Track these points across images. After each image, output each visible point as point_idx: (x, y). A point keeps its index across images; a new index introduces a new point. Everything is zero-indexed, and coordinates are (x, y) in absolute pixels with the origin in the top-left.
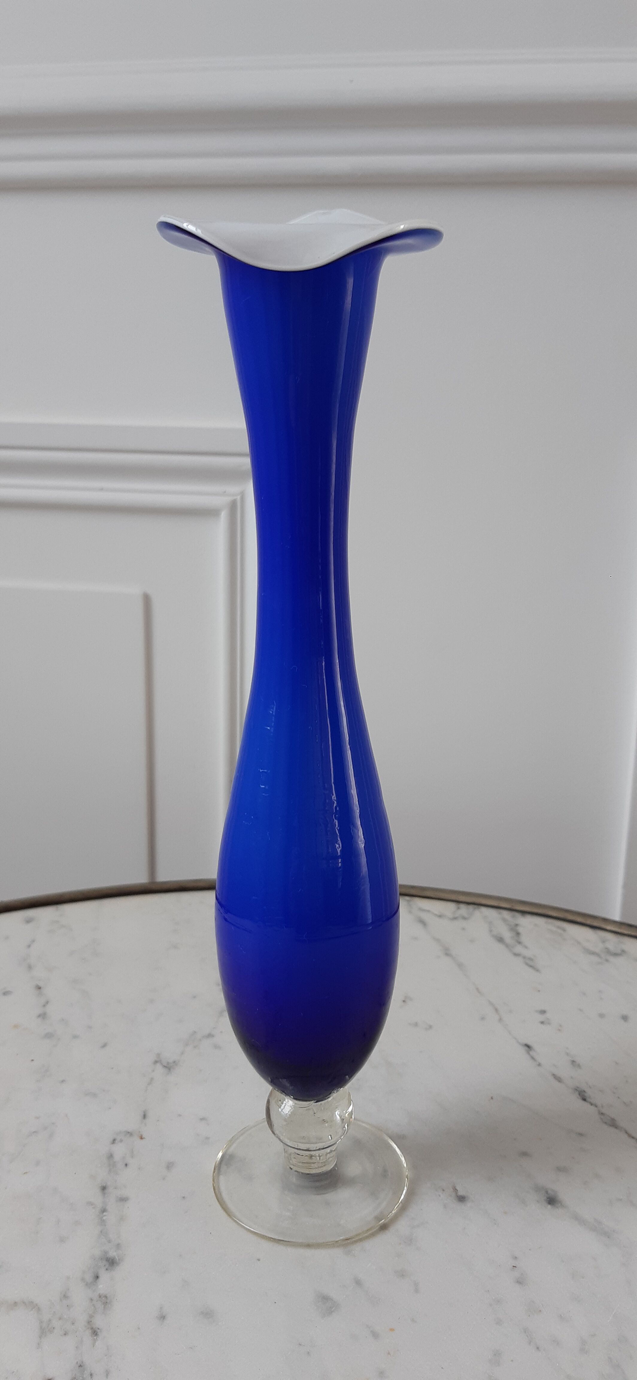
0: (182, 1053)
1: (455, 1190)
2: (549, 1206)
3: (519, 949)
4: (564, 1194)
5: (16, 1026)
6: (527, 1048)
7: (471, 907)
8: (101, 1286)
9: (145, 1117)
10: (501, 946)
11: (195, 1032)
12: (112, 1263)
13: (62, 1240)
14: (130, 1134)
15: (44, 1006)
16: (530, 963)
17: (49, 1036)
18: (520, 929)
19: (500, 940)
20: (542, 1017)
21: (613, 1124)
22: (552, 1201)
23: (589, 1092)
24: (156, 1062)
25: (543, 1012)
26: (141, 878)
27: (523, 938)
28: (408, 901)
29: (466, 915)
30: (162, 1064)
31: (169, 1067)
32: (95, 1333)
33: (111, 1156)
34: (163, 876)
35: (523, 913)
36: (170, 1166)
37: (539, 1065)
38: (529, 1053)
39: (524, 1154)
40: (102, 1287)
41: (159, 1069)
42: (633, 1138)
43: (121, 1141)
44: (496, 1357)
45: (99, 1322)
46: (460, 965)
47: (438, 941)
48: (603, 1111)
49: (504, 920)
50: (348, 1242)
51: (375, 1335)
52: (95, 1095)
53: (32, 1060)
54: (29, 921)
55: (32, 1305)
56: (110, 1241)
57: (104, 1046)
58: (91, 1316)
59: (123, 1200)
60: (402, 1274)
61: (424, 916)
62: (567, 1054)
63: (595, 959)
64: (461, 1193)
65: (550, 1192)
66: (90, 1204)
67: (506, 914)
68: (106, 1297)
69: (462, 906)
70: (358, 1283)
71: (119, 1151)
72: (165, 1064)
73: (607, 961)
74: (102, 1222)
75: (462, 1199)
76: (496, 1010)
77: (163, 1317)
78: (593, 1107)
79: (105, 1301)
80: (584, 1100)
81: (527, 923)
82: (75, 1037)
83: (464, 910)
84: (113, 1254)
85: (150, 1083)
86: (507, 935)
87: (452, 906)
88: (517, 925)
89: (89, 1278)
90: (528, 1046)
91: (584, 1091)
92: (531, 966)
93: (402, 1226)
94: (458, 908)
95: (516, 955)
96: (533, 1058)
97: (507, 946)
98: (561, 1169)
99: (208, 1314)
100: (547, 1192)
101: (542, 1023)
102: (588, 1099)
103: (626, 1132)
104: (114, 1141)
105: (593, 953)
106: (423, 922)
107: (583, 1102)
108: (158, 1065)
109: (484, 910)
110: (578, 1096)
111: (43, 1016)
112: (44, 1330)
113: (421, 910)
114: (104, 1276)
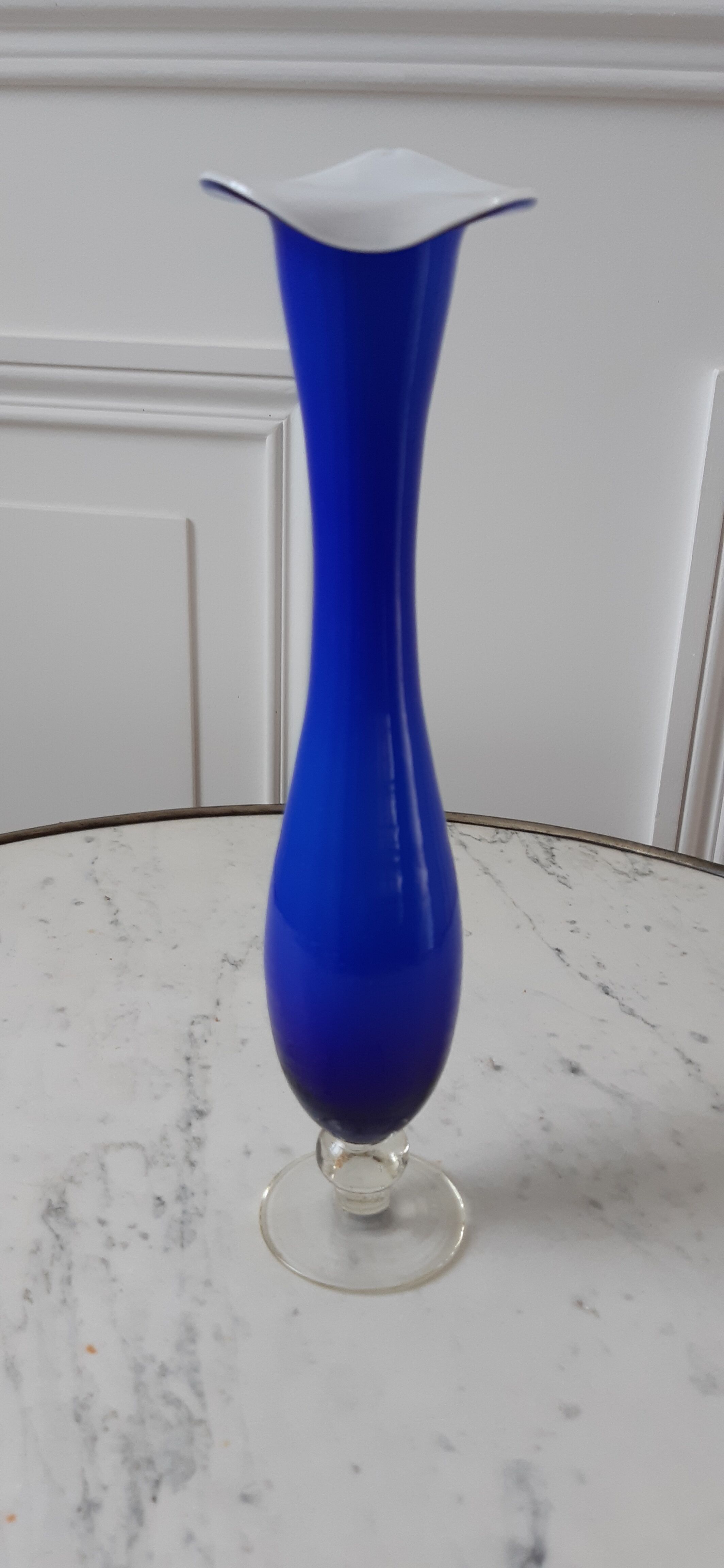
0: (247, 954)
1: (492, 1062)
2: (573, 1075)
3: (553, 869)
4: (586, 1065)
5: (91, 931)
6: (557, 951)
7: (510, 831)
8: (193, 1131)
9: (218, 1004)
10: (536, 866)
11: (257, 936)
12: (201, 1114)
13: (156, 1097)
14: (206, 1017)
15: (115, 914)
16: (563, 881)
17: (123, 939)
18: (555, 852)
19: (537, 861)
20: (572, 927)
21: (631, 1013)
22: (575, 1071)
23: (611, 987)
24: (224, 961)
25: (574, 922)
26: (187, 804)
27: (557, 860)
28: (453, 826)
29: (504, 839)
30: (229, 962)
31: (236, 965)
32: (192, 1164)
33: (191, 1035)
34: (208, 802)
35: (559, 837)
36: (244, 1042)
37: (568, 965)
38: (559, 956)
39: (553, 1035)
40: (195, 1131)
41: (228, 967)
42: (648, 1024)
43: (199, 1023)
45: (195, 1156)
46: (498, 882)
47: (477, 860)
48: (624, 1003)
49: (541, 844)
52: (171, 987)
53: (111, 959)
54: (89, 840)
55: (135, 1145)
56: (198, 1098)
57: (175, 947)
58: (188, 1153)
59: (206, 1067)
60: (447, 1122)
61: (464, 839)
62: (594, 957)
63: (623, 877)
64: (497, 1063)
65: (573, 1064)
66: (178, 1070)
67: (541, 838)
68: (199, 1139)
69: (500, 830)
71: (198, 1030)
72: (233, 962)
73: (635, 880)
74: (190, 1084)
75: (498, 1069)
76: (531, 920)
77: (248, 1153)
78: (614, 1000)
79: (199, 1142)
80: (607, 993)
81: (561, 846)
82: (147, 940)
83: (504, 834)
84: (201, 1107)
85: (220, 978)
86: (543, 857)
87: (492, 830)
88: (551, 848)
89: (183, 1125)
90: (559, 950)
91: (608, 987)
92: (564, 884)
94: (495, 832)
95: (550, 874)
96: (563, 960)
97: (542, 866)
98: (584, 1047)
99: (285, 1151)
100: (571, 1063)
101: (572, 931)
102: (610, 993)
103: (642, 1019)
104: (193, 1023)
105: (623, 873)
106: (463, 844)
107: (606, 995)
108: (226, 963)
109: (521, 833)
110: (602, 991)
111: (115, 922)
112: (149, 1163)
113: (461, 833)
114: (196, 1123)
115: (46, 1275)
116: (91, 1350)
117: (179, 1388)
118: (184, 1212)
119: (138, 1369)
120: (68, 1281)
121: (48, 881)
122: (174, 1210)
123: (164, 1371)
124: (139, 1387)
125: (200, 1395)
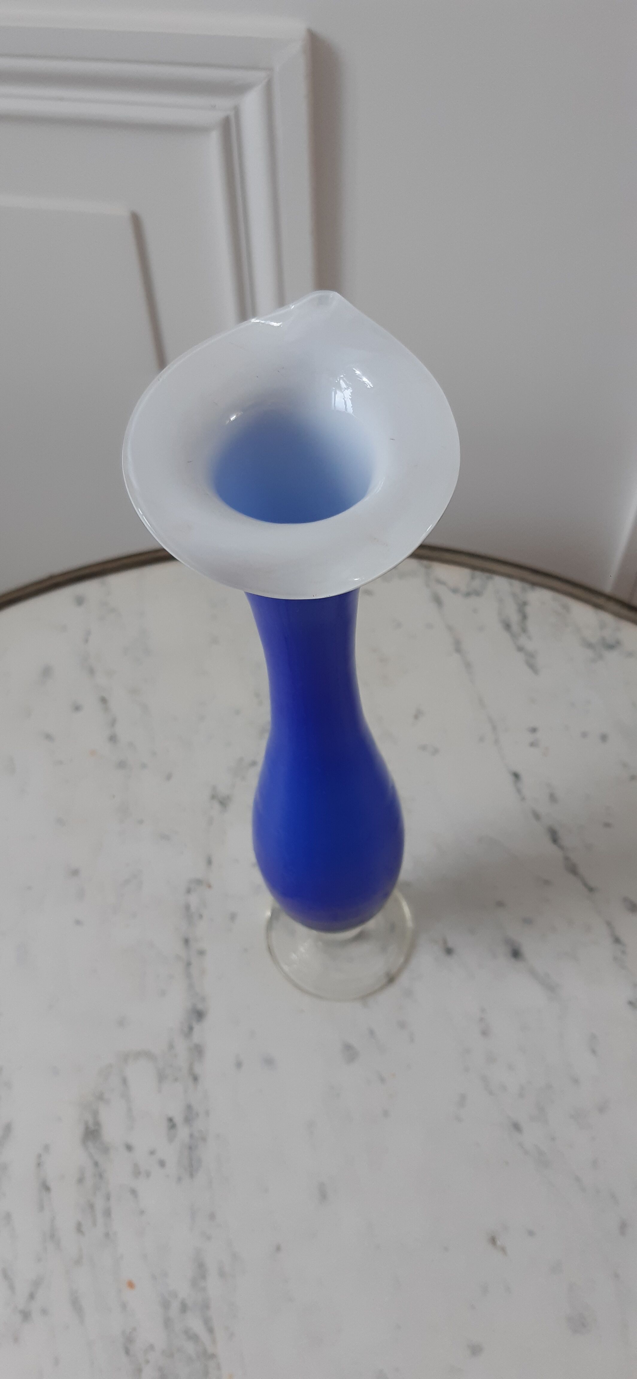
0: (234, 786)
1: (445, 942)
2: (513, 960)
3: (523, 640)
4: (525, 949)
5: (93, 753)
6: (515, 778)
8: (194, 1037)
9: (209, 862)
10: (507, 636)
11: (242, 759)
12: (199, 1015)
13: (163, 993)
14: (199, 882)
15: (112, 725)
16: (532, 664)
17: (122, 765)
18: (527, 609)
19: (507, 626)
20: (531, 737)
21: (573, 870)
22: (516, 954)
23: (560, 832)
24: (213, 797)
25: (534, 730)
27: (529, 624)
28: (427, 567)
29: (479, 588)
30: (218, 799)
31: (224, 803)
32: (195, 1079)
33: (187, 907)
35: (533, 584)
36: (233, 917)
37: (523, 799)
38: (516, 785)
39: (500, 904)
40: (196, 1037)
41: (216, 806)
42: (587, 886)
43: (194, 890)
44: (462, 1100)
45: (197, 1069)
46: (468, 666)
47: (450, 628)
48: (568, 854)
49: (514, 595)
50: (365, 997)
51: (382, 1080)
52: (168, 838)
53: (113, 796)
55: (149, 1055)
56: (196, 994)
57: (169, 777)
58: (191, 1064)
59: (202, 953)
60: (402, 1025)
61: (441, 591)
62: (548, 785)
63: (590, 653)
64: (450, 945)
65: (515, 944)
66: (178, 957)
67: (517, 585)
68: (199, 1047)
69: (477, 573)
70: (372, 1033)
71: (194, 900)
72: (220, 799)
73: (601, 656)
74: (188, 976)
75: (449, 951)
76: (495, 728)
77: (239, 1065)
78: (560, 850)
79: (198, 1051)
80: (555, 842)
81: (535, 598)
82: (144, 766)
84: (200, 1006)
85: (210, 824)
86: (514, 618)
88: (525, 603)
89: (186, 1029)
90: (516, 776)
91: (556, 831)
93: (404, 980)
94: (473, 578)
95: (520, 649)
96: (519, 791)
97: (513, 635)
98: (528, 921)
99: (269, 1062)
100: (513, 945)
101: (532, 745)
102: (558, 842)
103: (583, 880)
104: (189, 891)
105: (590, 646)
106: (438, 600)
107: (554, 845)
108: (215, 801)
109: (496, 578)
110: (550, 837)
111: (113, 739)
112: (161, 1077)
113: (437, 580)
114: (197, 1028)
115: (92, 1206)
116: (131, 1285)
117: (196, 1325)
118: (191, 1136)
119: (166, 1305)
120: (108, 1213)
121: (47, 672)
122: (183, 1132)
123: (184, 1308)
124: (167, 1323)
125: (211, 1330)
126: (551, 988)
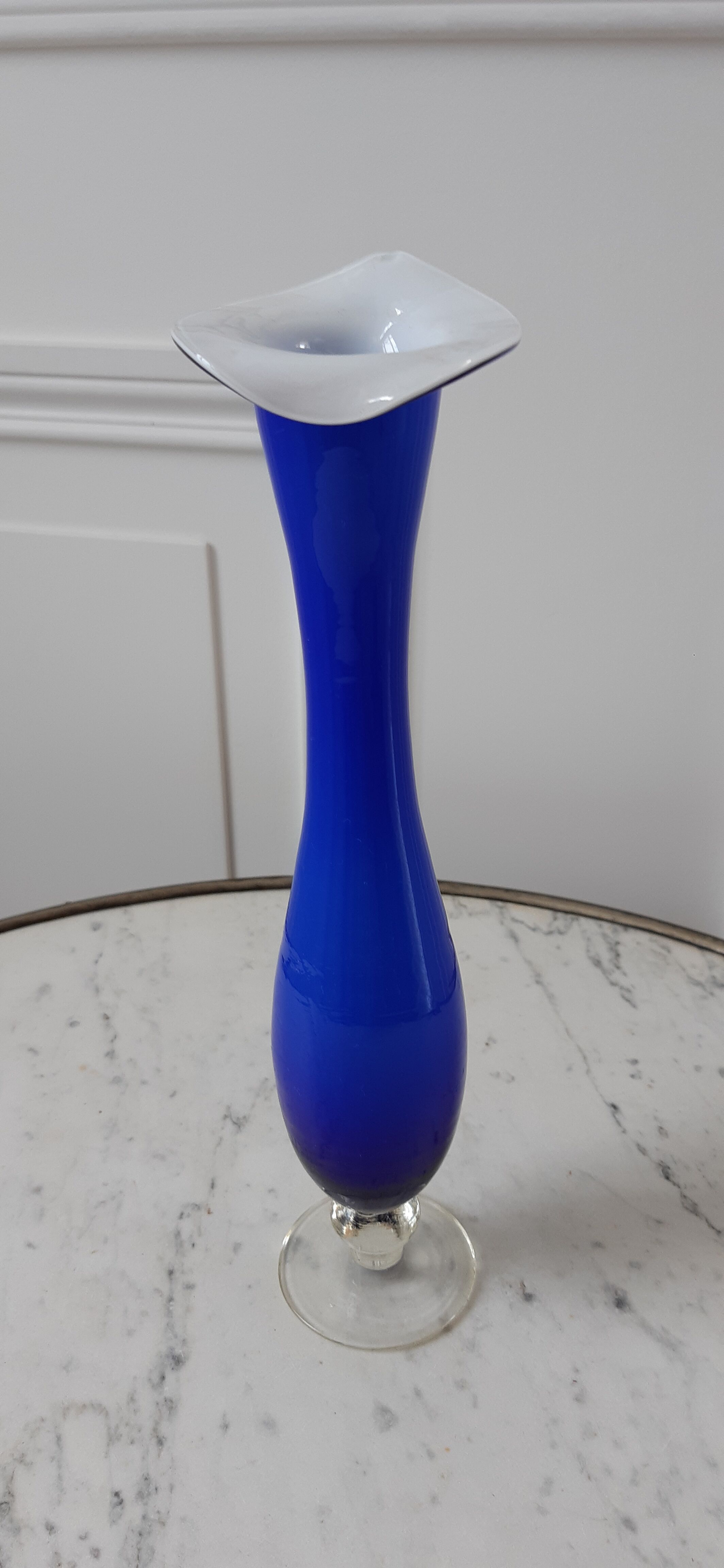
0: (253, 1106)
1: (523, 1285)
2: (617, 1310)
3: (617, 976)
4: (633, 1298)
5: (83, 1068)
6: (612, 1109)
7: (569, 916)
8: (166, 1389)
9: (213, 1186)
10: (598, 971)
11: (267, 1079)
12: (177, 1361)
13: (130, 1333)
14: (197, 1207)
15: (112, 1041)
16: (627, 996)
17: (117, 1080)
18: (621, 949)
19: (598, 963)
20: (632, 1069)
21: (694, 1210)
22: (620, 1303)
23: (674, 1169)
24: (226, 1117)
25: (635, 1062)
27: (623, 962)
28: (501, 908)
29: (562, 928)
30: (231, 1119)
31: (239, 1124)
32: (160, 1442)
33: (178, 1234)
35: (626, 926)
36: (237, 1247)
37: (624, 1132)
38: (614, 1117)
39: (598, 1245)
40: (168, 1389)
41: (229, 1126)
42: (713, 1228)
43: (189, 1216)
44: (548, 1485)
45: (165, 1429)
46: (551, 997)
47: (529, 963)
48: (687, 1193)
49: (604, 936)
50: (410, 1347)
51: (431, 1455)
52: (162, 1158)
53: (100, 1112)
54: (96, 929)
55: (100, 1409)
56: (176, 1336)
57: (173, 1095)
58: (157, 1423)
59: (190, 1287)
60: (461, 1385)
61: (518, 929)
62: (656, 1118)
63: (698, 990)
64: (529, 1290)
65: (619, 1292)
66: (157, 1290)
67: (607, 927)
68: (171, 1401)
69: (559, 915)
70: (418, 1393)
71: (187, 1226)
72: (235, 1120)
73: (712, 994)
74: (169, 1313)
75: (528, 1297)
76: (585, 1058)
77: (226, 1427)
78: (675, 1189)
79: (170, 1405)
80: (667, 1178)
81: (630, 939)
82: (144, 1083)
83: (562, 921)
84: (178, 1351)
85: (219, 1144)
86: (606, 956)
87: (548, 914)
88: (617, 943)
89: (156, 1378)
90: (614, 1107)
91: (669, 1168)
92: (628, 1001)
93: (465, 1329)
94: (555, 919)
95: (613, 984)
96: (618, 1123)
97: (604, 972)
98: (634, 1265)
99: (269, 1424)
100: (616, 1293)
101: (633, 1076)
102: (671, 1178)
103: (707, 1221)
104: (181, 1216)
105: (698, 984)
106: (514, 937)
107: (666, 1181)
108: (228, 1121)
109: (583, 920)
110: (661, 1173)
111: (111, 1054)
112: (112, 1438)
113: (515, 920)
114: (170, 1377)
118: (144, 1517)
121: (44, 989)
122: (133, 1512)
126: (670, 1345)
